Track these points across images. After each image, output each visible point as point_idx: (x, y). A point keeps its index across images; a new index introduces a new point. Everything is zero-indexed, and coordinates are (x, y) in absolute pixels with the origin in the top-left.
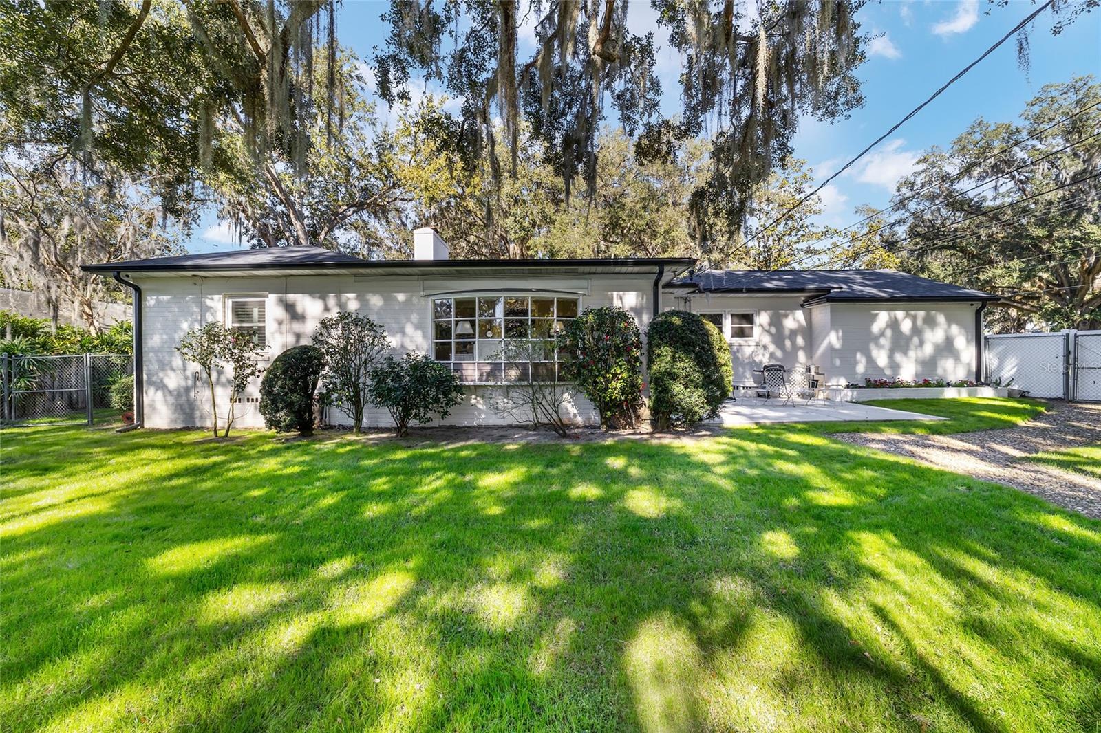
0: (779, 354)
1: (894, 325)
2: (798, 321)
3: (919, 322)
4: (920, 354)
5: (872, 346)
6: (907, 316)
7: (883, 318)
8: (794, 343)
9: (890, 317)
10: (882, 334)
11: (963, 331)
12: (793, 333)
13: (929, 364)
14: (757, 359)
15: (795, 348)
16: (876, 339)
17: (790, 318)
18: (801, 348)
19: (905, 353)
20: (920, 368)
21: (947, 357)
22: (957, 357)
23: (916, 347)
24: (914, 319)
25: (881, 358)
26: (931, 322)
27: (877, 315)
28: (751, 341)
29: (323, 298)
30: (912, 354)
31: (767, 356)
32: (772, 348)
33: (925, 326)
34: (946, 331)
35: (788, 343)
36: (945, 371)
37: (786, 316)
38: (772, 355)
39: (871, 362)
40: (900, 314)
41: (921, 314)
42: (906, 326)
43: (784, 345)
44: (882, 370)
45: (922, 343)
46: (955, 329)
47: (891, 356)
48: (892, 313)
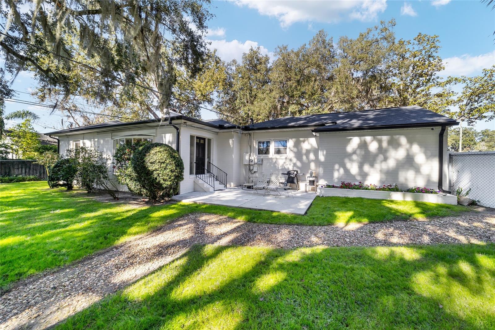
0: (299, 164)
1: (364, 146)
2: (311, 145)
3: (385, 144)
4: (384, 166)
5: (347, 161)
6: (375, 139)
7: (355, 141)
8: (308, 157)
9: (361, 141)
10: (354, 152)
11: (423, 150)
12: (308, 152)
13: (392, 173)
14: (286, 167)
15: (309, 162)
16: (349, 156)
17: (306, 142)
18: (313, 161)
19: (372, 165)
20: (384, 177)
21: (408, 169)
22: (417, 170)
23: (381, 162)
24: (380, 142)
25: (354, 169)
26: (394, 144)
27: (351, 139)
28: (283, 156)
29: (90, 141)
30: (378, 166)
31: (292, 165)
32: (294, 160)
33: (390, 147)
34: (408, 151)
35: (304, 158)
36: (406, 179)
37: (304, 141)
38: (295, 165)
39: (347, 171)
40: (368, 139)
41: (385, 138)
42: (373, 146)
43: (302, 159)
44: (353, 177)
45: (386, 159)
46: (416, 148)
47: (361, 167)
48: (363, 138)
